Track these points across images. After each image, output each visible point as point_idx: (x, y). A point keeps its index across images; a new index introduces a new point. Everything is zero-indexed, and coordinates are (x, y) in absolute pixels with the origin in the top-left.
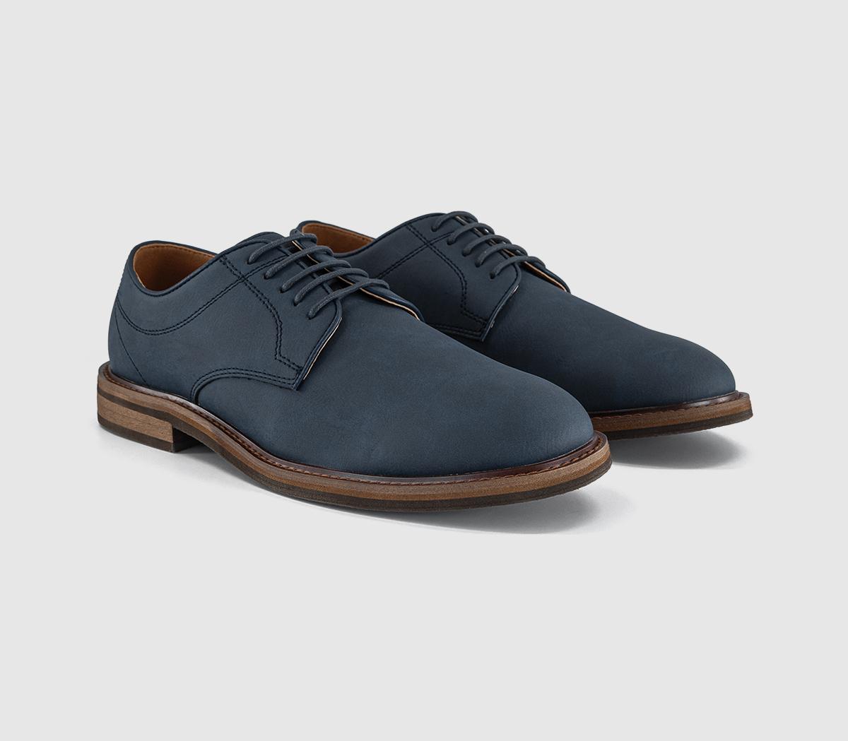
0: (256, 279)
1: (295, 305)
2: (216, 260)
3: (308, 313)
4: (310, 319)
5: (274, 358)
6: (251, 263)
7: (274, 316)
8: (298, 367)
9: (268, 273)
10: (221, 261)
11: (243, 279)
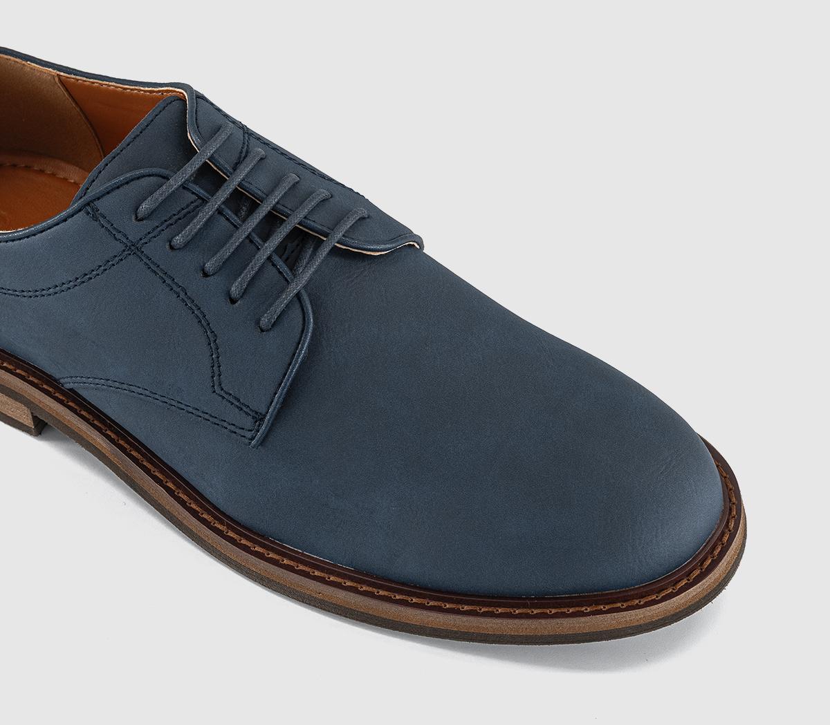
0: (157, 249)
1: (233, 301)
2: (80, 210)
3: (260, 320)
4: (262, 331)
5: (211, 390)
6: (142, 220)
7: (200, 322)
8: (256, 413)
9: (178, 240)
10: (88, 213)
11: (134, 249)
